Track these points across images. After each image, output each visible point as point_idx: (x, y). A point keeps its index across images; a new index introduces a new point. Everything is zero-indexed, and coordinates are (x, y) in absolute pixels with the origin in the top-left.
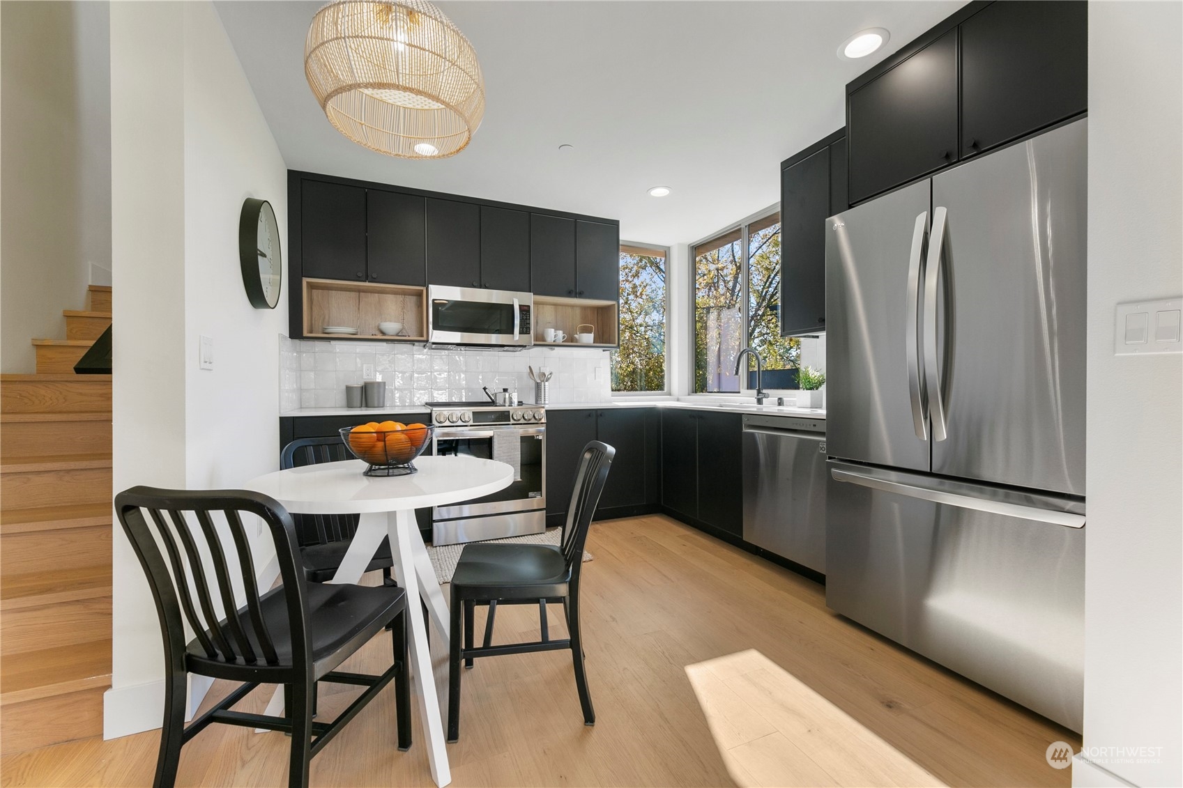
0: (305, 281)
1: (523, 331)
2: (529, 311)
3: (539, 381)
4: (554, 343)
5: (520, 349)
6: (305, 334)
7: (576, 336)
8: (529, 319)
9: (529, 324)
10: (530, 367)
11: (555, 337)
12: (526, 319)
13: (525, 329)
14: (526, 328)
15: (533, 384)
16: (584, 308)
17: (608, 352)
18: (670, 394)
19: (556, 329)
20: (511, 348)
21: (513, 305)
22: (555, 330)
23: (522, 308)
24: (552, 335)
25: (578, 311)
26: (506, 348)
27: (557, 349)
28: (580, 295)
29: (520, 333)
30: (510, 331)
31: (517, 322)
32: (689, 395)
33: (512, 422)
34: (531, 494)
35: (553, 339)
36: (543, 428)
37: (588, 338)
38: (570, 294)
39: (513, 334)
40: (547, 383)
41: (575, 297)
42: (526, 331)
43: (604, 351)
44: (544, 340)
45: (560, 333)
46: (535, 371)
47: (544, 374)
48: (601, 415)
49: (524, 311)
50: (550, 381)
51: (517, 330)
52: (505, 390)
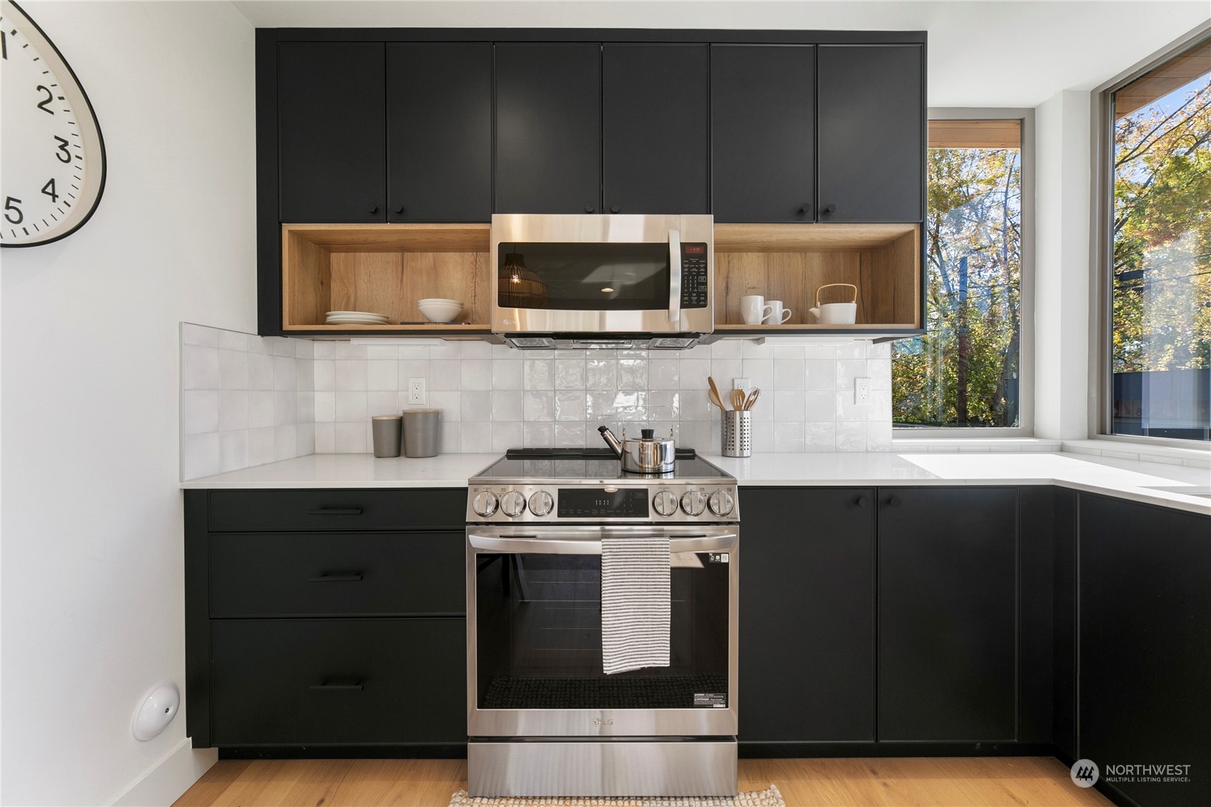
0: (287, 228)
1: (690, 300)
2: (704, 256)
3: (729, 408)
4: (764, 327)
5: (688, 341)
6: (287, 326)
7: (813, 310)
8: (706, 274)
9: (705, 284)
10: (710, 380)
11: (766, 312)
12: (698, 274)
13: (694, 296)
14: (698, 294)
15: (718, 415)
16: (832, 252)
17: (887, 345)
18: (1032, 434)
19: (768, 298)
20: (668, 342)
21: (667, 245)
22: (766, 300)
23: (689, 251)
24: (756, 309)
25: (816, 261)
26: (659, 341)
27: (770, 340)
28: (824, 214)
29: (683, 306)
30: (662, 302)
31: (676, 283)
32: (1090, 437)
33: (652, 517)
34: (699, 697)
35: (761, 319)
36: (732, 534)
37: (845, 312)
38: (800, 215)
39: (667, 307)
40: (746, 414)
41: (815, 220)
42: (698, 300)
43: (875, 341)
44: (740, 320)
45: (777, 307)
46: (723, 389)
47: (741, 394)
48: (889, 502)
49: (694, 256)
50: (754, 408)
51: (675, 300)
52: (647, 434)
